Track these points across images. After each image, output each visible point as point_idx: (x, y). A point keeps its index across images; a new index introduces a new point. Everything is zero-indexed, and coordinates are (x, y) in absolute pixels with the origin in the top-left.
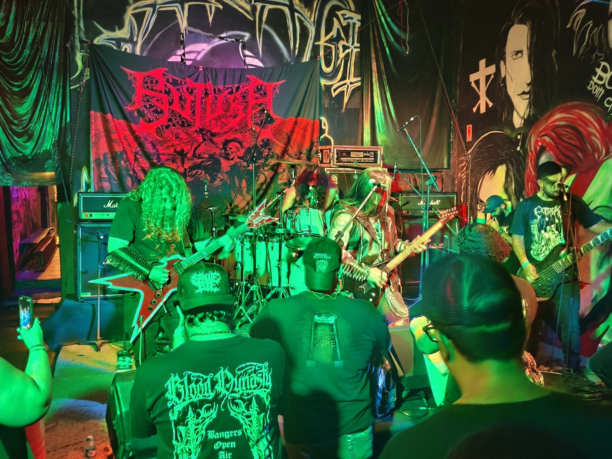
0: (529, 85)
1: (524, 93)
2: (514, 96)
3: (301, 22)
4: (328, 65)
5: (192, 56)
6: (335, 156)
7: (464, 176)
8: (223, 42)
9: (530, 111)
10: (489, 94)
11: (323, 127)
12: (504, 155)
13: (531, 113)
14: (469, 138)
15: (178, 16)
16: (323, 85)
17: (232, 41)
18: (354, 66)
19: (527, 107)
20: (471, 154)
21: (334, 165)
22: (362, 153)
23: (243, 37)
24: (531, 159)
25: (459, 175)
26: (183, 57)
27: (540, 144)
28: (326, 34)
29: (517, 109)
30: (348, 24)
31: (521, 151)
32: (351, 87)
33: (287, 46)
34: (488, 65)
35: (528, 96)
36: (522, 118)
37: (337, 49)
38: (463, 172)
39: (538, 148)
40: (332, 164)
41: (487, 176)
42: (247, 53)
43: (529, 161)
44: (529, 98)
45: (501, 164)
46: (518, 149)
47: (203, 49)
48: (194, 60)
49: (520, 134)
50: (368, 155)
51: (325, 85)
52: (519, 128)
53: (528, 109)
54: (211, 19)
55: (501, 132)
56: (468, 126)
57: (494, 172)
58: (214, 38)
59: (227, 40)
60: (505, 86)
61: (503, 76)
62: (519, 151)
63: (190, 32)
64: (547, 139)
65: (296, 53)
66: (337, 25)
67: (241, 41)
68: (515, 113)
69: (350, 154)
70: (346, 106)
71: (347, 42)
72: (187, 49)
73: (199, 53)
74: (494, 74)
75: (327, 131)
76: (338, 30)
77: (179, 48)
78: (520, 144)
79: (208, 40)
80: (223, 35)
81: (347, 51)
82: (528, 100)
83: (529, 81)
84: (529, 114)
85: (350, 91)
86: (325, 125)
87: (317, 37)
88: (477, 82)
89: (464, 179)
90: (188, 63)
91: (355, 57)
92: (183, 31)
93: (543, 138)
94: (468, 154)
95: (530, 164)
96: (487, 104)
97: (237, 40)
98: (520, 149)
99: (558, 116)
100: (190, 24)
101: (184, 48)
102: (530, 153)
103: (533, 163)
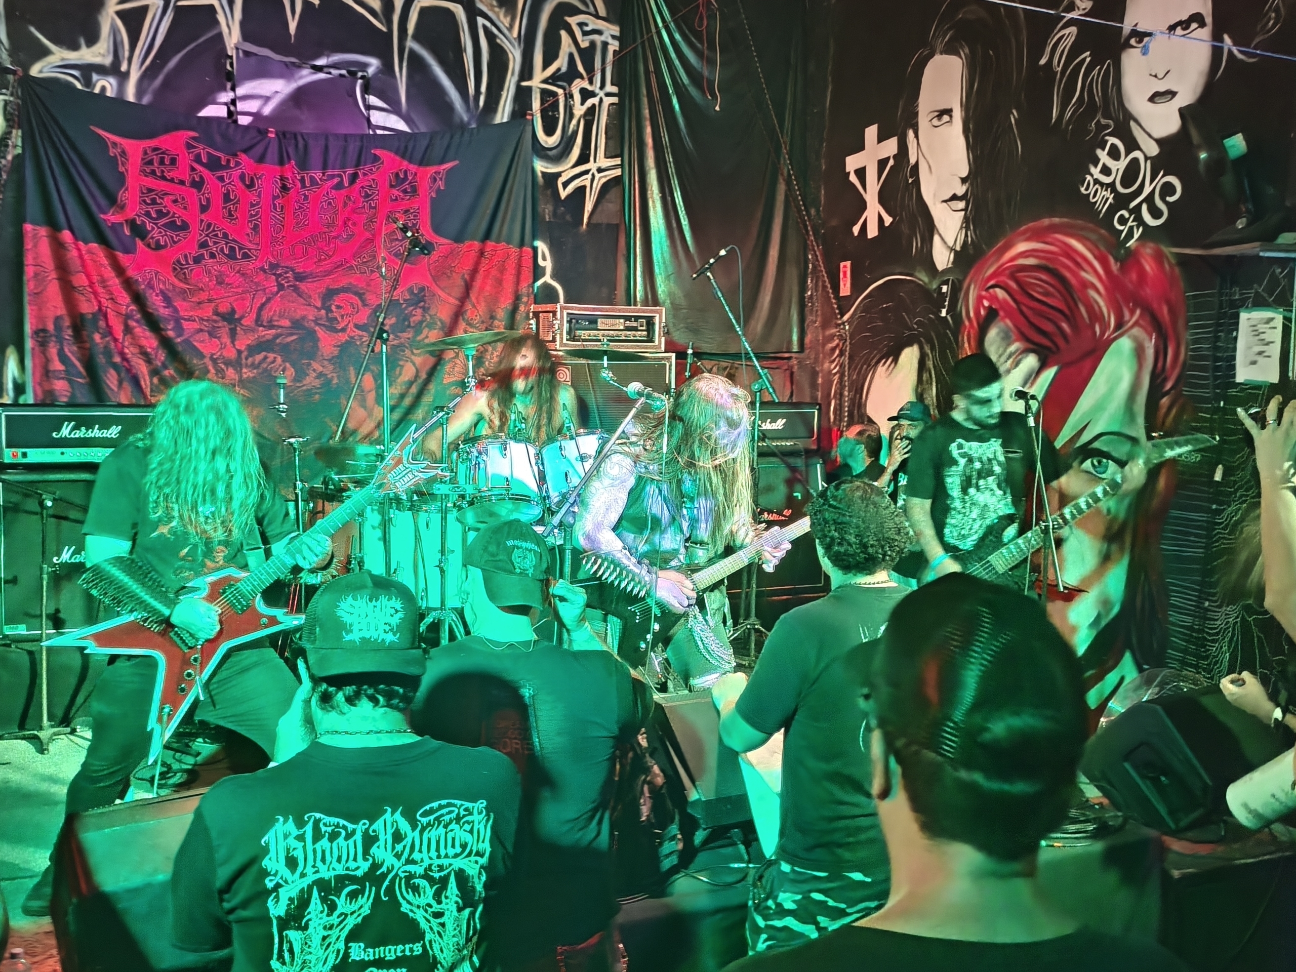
0: (964, 180)
1: (954, 198)
2: (935, 204)
3: (490, 37)
4: (549, 132)
5: (252, 106)
6: (566, 326)
7: (835, 368)
8: (321, 76)
9: (966, 235)
10: (883, 198)
11: (541, 262)
12: (915, 326)
13: (970, 239)
14: (845, 289)
15: (221, 17)
16: (540, 174)
17: (341, 76)
18: (606, 133)
19: (961, 228)
20: (849, 322)
21: (562, 344)
22: (622, 321)
23: (364, 66)
24: (969, 332)
25: (826, 365)
26: (232, 108)
27: (986, 303)
28: (546, 66)
29: (941, 232)
30: (593, 44)
31: (949, 318)
32: (601, 178)
33: (462, 88)
34: (881, 138)
35: (961, 205)
36: (952, 249)
37: (569, 96)
38: (834, 361)
39: (982, 312)
40: (558, 343)
41: (881, 369)
42: (373, 100)
43: (965, 338)
44: (965, 210)
45: (910, 344)
46: (944, 313)
47: (277, 92)
48: (257, 116)
49: (946, 283)
50: (634, 324)
51: (543, 173)
52: (946, 271)
53: (964, 231)
54: (293, 26)
55: (908, 278)
56: (842, 264)
57: (896, 361)
58: (299, 67)
59: (330, 73)
60: (917, 183)
61: (913, 161)
62: (945, 317)
63: (247, 54)
64: (1000, 293)
65: (481, 103)
66: (569, 46)
67: (360, 74)
68: (936, 238)
69: (596, 322)
70: (590, 218)
71: (591, 82)
72: (240, 91)
73: (267, 99)
74: (895, 157)
75: (549, 271)
76: (571, 56)
77: (224, 89)
78: (946, 303)
79: (286, 72)
80: (321, 62)
81: (590, 102)
82: (963, 213)
83: (965, 173)
84: (965, 242)
85: (597, 186)
86: (544, 259)
87: (526, 72)
88: (861, 173)
89: (835, 374)
90: (244, 120)
91: (608, 115)
92: (231, 52)
93: (991, 290)
94: (843, 323)
95: (966, 345)
96: (881, 219)
97: (353, 74)
98: (947, 313)
99: (1022, 247)
100: (246, 35)
101: (233, 89)
102: (967, 323)
103: (972, 343)
